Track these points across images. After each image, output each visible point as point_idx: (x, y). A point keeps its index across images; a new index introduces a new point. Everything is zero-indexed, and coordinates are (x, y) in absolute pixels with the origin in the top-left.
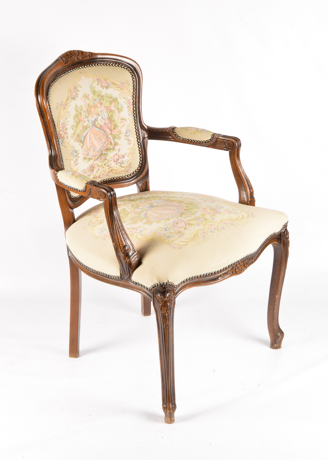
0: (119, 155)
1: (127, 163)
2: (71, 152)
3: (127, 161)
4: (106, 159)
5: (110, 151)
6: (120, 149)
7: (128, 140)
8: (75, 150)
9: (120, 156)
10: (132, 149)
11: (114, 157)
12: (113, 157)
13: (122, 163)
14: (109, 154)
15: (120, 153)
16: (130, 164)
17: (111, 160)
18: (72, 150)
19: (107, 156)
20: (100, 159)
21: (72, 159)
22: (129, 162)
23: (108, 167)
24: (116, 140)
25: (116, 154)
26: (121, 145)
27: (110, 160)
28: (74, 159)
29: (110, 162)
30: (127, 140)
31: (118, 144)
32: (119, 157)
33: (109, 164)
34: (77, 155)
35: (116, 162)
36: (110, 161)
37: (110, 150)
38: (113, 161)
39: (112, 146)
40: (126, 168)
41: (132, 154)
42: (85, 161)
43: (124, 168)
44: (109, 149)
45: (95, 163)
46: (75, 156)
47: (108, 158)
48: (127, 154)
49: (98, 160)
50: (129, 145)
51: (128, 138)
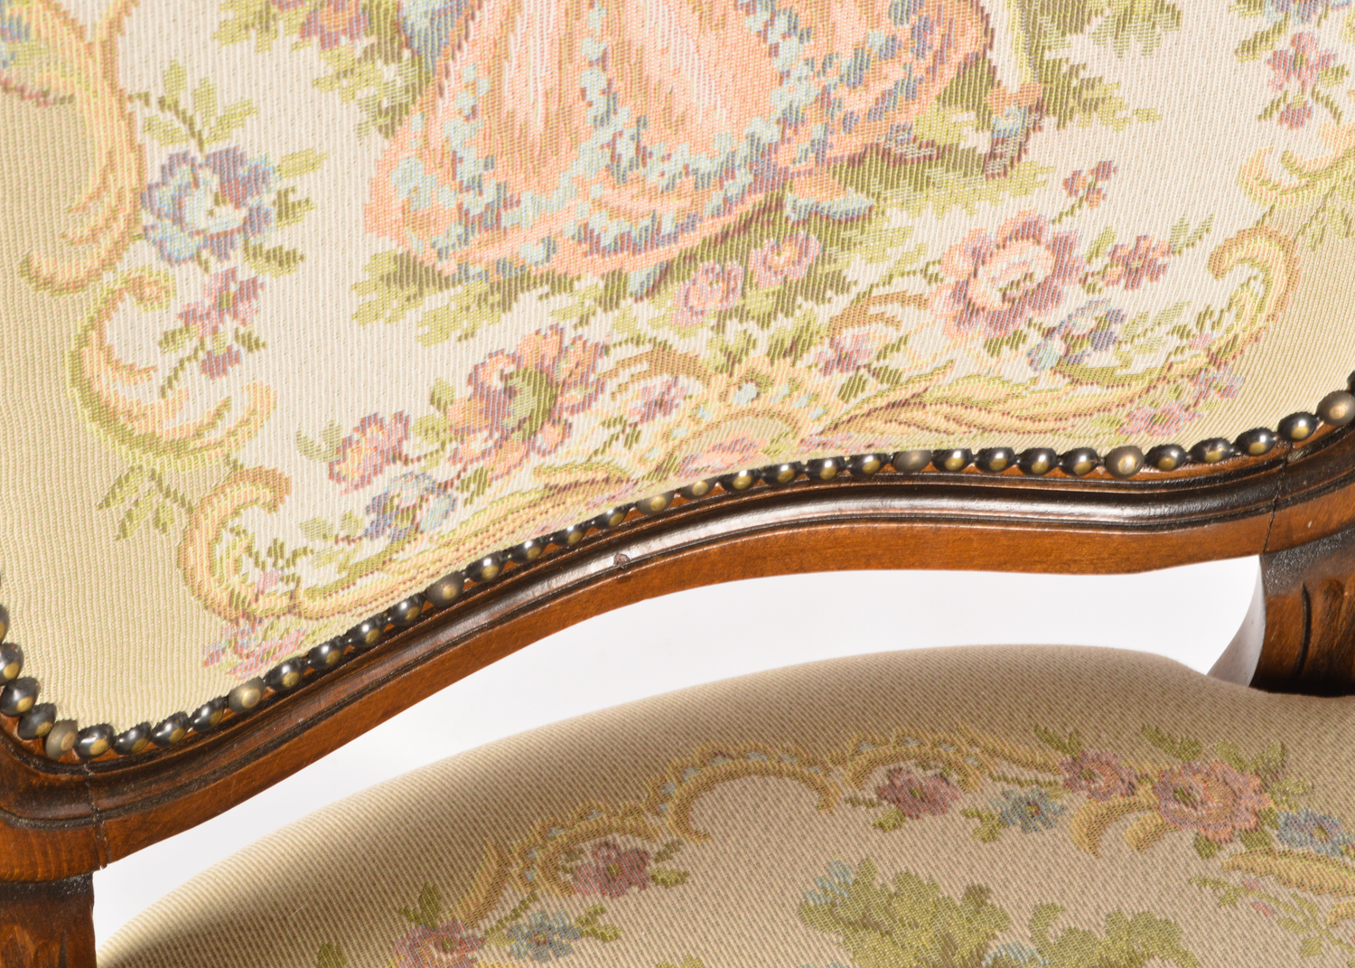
0: (1061, 246)
1: (1175, 341)
2: (126, 179)
3: (1188, 318)
4: (820, 285)
5: (921, 183)
6: (1104, 170)
7: (1289, 64)
8: (226, 163)
9: (1081, 251)
10: (1313, 178)
11: (979, 257)
12: (965, 265)
13: (1100, 337)
14: (895, 217)
15: (1087, 226)
16: (1214, 359)
17: (920, 301)
18: (157, 157)
19: (847, 245)
20: (725, 276)
21: (136, 286)
22: (1218, 338)
23: (840, 378)
24: (1078, 49)
25: (1029, 231)
26: (1148, 115)
27: (886, 299)
28: (192, 286)
29: (891, 321)
30: (1278, 60)
31: (1091, 106)
32: (1061, 270)
33: (875, 346)
34: (254, 222)
35: (997, 320)
36: (892, 309)
37: (937, 173)
38: (941, 302)
39: (984, 120)
40: (1137, 387)
41: (1287, 246)
42: (413, 314)
43: (1118, 393)
44: (911, 151)
45: (600, 328)
46: (220, 243)
47: (860, 269)
48: (1209, 245)
49: (674, 288)
50: (1277, 132)
51: (1294, 27)
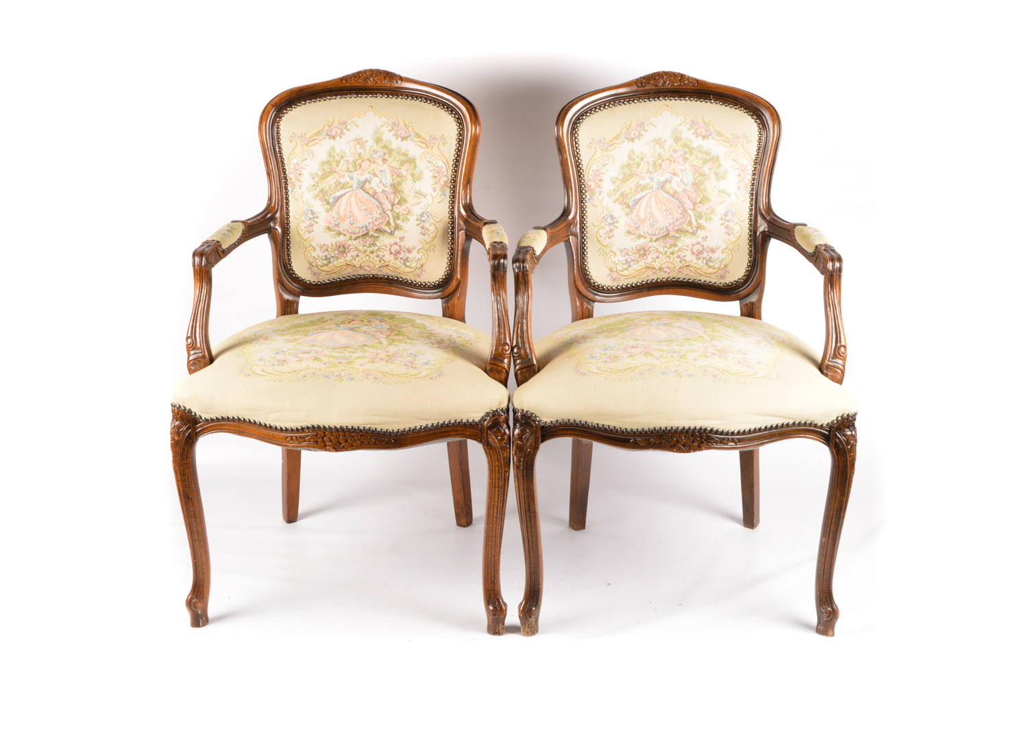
0: (703, 246)
1: (720, 263)
2: (602, 216)
3: (720, 259)
4: (675, 245)
5: (685, 235)
6: (706, 237)
7: (727, 227)
8: (612, 215)
9: (705, 247)
10: (733, 243)
11: (693, 246)
12: (691, 246)
13: (710, 261)
14: (682, 238)
15: (705, 244)
16: (725, 266)
17: (687, 250)
18: (605, 214)
19: (677, 241)
21: (603, 228)
22: (725, 263)
23: (679, 259)
25: (698, 243)
26: (711, 231)
28: (608, 228)
29: (684, 252)
30: (725, 227)
31: (704, 229)
32: (704, 249)
33: (682, 255)
34: (614, 223)
35: (697, 255)
36: (684, 250)
37: (687, 233)
38: (690, 251)
40: (717, 270)
41: (731, 251)
42: (629, 237)
43: (714, 271)
45: (650, 245)
46: (610, 224)
47: (680, 244)
48: (721, 249)
49: (658, 242)
50: (727, 235)
51: (727, 223)
